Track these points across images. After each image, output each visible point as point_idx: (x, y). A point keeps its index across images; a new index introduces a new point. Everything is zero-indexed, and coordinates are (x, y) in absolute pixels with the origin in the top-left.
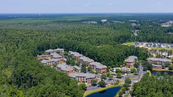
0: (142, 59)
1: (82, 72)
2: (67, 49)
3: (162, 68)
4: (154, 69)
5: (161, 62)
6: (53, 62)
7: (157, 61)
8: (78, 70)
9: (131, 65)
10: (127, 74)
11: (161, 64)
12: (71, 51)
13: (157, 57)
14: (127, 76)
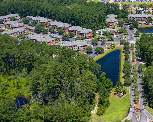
0: (121, 16)
1: (63, 40)
2: (23, 14)
3: (147, 24)
4: (139, 26)
5: (143, 18)
6: (17, 33)
7: (138, 18)
8: (59, 39)
9: (114, 24)
10: (116, 36)
11: (142, 20)
12: (29, 15)
13: (136, 13)
14: (117, 37)
